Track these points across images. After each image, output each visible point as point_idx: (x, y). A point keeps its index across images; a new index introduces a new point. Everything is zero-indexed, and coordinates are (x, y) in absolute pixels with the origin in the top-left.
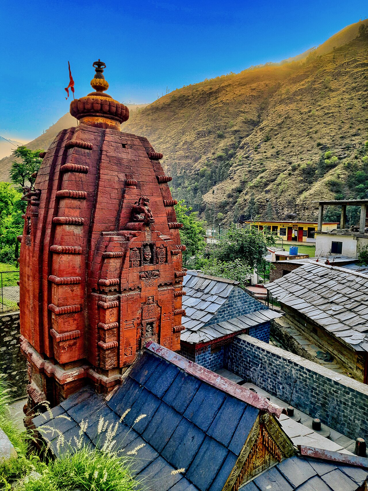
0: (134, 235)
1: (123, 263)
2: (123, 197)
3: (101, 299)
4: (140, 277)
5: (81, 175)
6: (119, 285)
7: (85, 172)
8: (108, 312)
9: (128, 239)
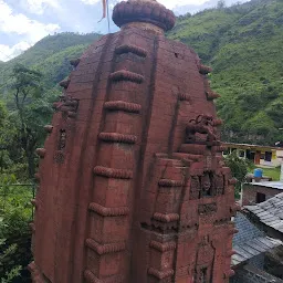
0: (196, 160)
1: (183, 193)
2: (177, 114)
3: (155, 238)
4: (199, 212)
5: (134, 84)
6: (178, 221)
7: (139, 81)
8: (164, 257)
9: (188, 164)
